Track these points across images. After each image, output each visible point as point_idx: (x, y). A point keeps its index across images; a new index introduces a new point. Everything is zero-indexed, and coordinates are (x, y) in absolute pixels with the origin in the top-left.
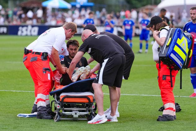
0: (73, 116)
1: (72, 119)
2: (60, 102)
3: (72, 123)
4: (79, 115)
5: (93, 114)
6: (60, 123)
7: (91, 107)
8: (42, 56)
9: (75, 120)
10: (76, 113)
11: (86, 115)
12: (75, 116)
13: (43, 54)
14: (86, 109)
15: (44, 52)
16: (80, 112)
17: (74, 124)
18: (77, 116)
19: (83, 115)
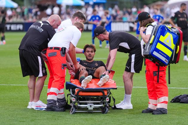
0: (88, 108)
1: (87, 111)
2: (76, 95)
3: (87, 115)
4: (94, 107)
5: (107, 106)
6: (76, 115)
7: (105, 99)
8: (61, 51)
9: (90, 112)
10: (91, 106)
11: (101, 107)
12: (90, 108)
13: (62, 49)
14: (100, 102)
15: (63, 47)
16: (94, 104)
17: (89, 116)
18: (92, 108)
19: (98, 108)
